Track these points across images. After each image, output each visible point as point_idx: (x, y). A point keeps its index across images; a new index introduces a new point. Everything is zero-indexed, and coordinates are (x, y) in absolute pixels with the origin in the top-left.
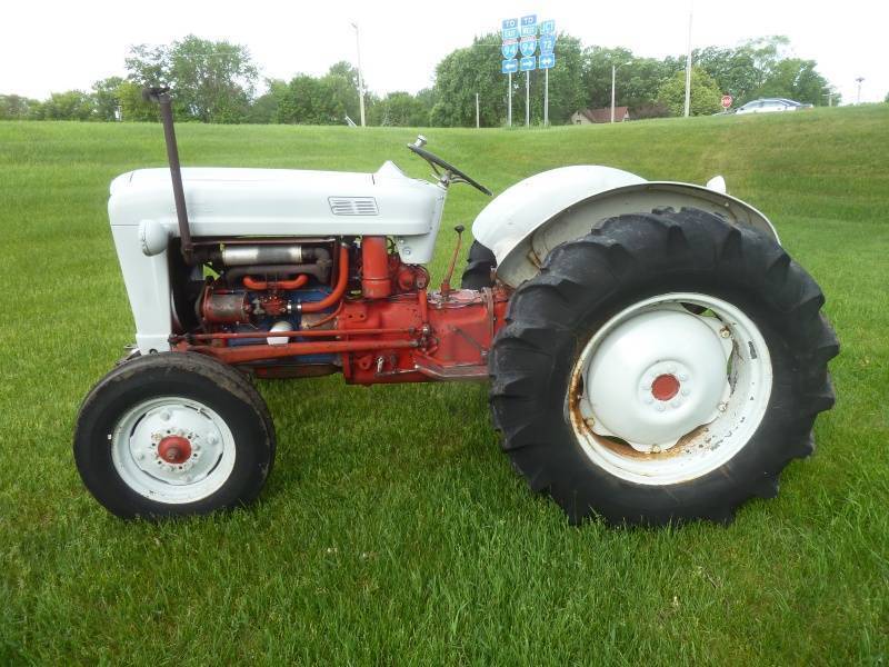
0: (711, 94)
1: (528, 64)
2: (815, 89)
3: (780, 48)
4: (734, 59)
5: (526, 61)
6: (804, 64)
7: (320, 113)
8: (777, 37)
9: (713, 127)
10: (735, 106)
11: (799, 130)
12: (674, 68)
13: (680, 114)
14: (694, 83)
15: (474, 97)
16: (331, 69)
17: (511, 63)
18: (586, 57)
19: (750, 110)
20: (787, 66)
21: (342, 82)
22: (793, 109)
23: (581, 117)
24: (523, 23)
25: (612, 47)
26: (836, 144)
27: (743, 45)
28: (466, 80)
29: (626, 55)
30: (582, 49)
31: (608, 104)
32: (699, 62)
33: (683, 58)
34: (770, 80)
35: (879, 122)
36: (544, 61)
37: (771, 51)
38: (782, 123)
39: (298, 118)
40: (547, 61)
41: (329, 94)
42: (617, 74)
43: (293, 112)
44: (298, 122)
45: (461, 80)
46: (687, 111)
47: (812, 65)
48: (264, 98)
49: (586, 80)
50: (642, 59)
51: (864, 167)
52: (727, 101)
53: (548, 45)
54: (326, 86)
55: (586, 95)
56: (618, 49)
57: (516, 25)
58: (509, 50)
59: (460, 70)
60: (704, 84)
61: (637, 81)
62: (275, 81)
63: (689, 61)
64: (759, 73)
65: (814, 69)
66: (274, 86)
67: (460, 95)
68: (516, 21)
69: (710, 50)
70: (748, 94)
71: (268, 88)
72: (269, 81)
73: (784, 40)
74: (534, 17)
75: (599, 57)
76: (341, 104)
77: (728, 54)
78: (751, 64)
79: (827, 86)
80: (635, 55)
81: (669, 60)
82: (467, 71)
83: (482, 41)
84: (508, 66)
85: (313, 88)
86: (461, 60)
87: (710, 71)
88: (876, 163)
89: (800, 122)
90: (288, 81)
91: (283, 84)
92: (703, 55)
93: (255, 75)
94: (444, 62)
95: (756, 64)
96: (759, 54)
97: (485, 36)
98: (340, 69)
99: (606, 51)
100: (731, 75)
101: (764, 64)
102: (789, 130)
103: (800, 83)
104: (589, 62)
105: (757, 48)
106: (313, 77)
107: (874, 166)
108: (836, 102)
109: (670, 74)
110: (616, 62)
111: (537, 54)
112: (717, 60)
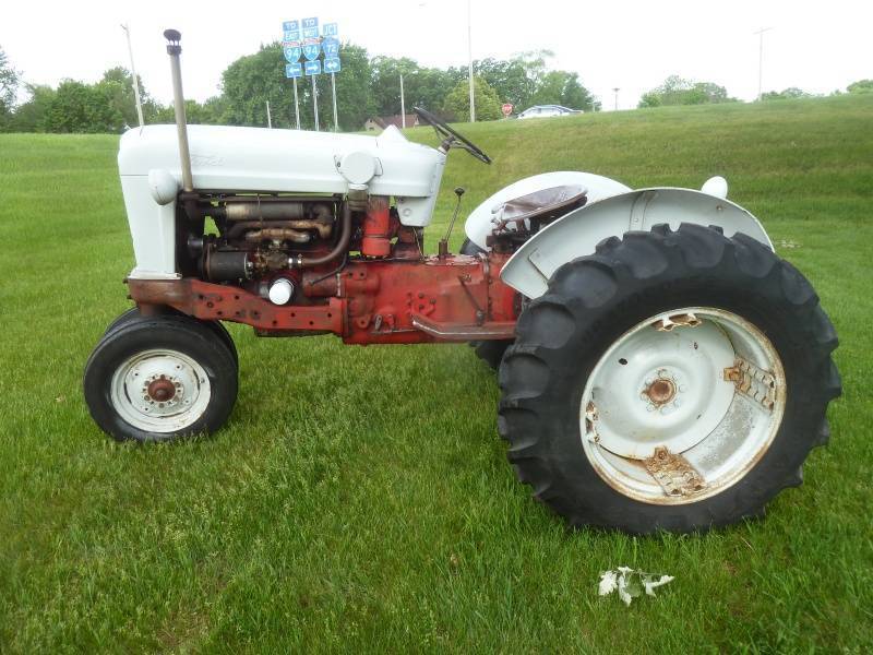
0: (492, 102)
1: (313, 69)
2: (579, 99)
3: (547, 60)
4: (509, 69)
5: (311, 65)
6: (569, 76)
7: (95, 122)
8: (544, 51)
9: (501, 132)
10: (514, 113)
11: (580, 133)
12: (457, 78)
13: (467, 119)
14: (476, 92)
15: (264, 105)
16: (106, 75)
17: (295, 67)
18: (373, 66)
19: (530, 115)
20: (555, 77)
21: (119, 89)
22: (567, 114)
23: (373, 124)
24: (304, 25)
25: (398, 57)
26: (615, 146)
27: (516, 58)
28: (256, 87)
29: (412, 65)
30: (369, 58)
31: (398, 112)
32: (479, 73)
33: (464, 69)
34: (541, 89)
35: (648, 124)
36: (330, 66)
37: (540, 63)
38: (563, 127)
39: (69, 128)
40: (333, 66)
41: (104, 101)
42: (405, 83)
43: (64, 121)
44: (70, 131)
45: (250, 87)
46: (473, 118)
47: (575, 76)
48: (27, 106)
49: (376, 88)
50: (427, 69)
51: (643, 167)
52: (507, 108)
53: (332, 49)
54: (99, 93)
55: (377, 104)
56: (403, 59)
57: (297, 27)
58: (292, 54)
59: (249, 77)
60: (485, 93)
61: (424, 91)
62: (39, 87)
63: (471, 71)
64: (532, 83)
65: (577, 81)
66: (39, 93)
67: (250, 103)
68: (296, 22)
69: (488, 61)
70: (524, 102)
71: (30, 96)
72: (31, 87)
73: (551, 54)
74: (316, 19)
75: (386, 66)
76: (119, 112)
77: (503, 65)
78: (525, 75)
79: (589, 96)
80: (420, 65)
81: (451, 70)
82: (255, 78)
83: (268, 48)
84: (292, 70)
85: (84, 96)
86: (249, 68)
87: (489, 81)
88: (652, 163)
89: (579, 126)
90: (55, 87)
91: (50, 90)
92: (481, 67)
93: (14, 81)
94: (230, 68)
95: (529, 75)
96: (531, 66)
97: (271, 43)
98: (116, 75)
99: (393, 61)
100: (508, 85)
101: (535, 76)
102: (571, 133)
103: (567, 93)
104: (377, 72)
105: (528, 60)
106: (85, 84)
107: (650, 166)
108: (597, 109)
109: (454, 84)
110: (402, 71)
111: (321, 57)
112: (495, 70)
